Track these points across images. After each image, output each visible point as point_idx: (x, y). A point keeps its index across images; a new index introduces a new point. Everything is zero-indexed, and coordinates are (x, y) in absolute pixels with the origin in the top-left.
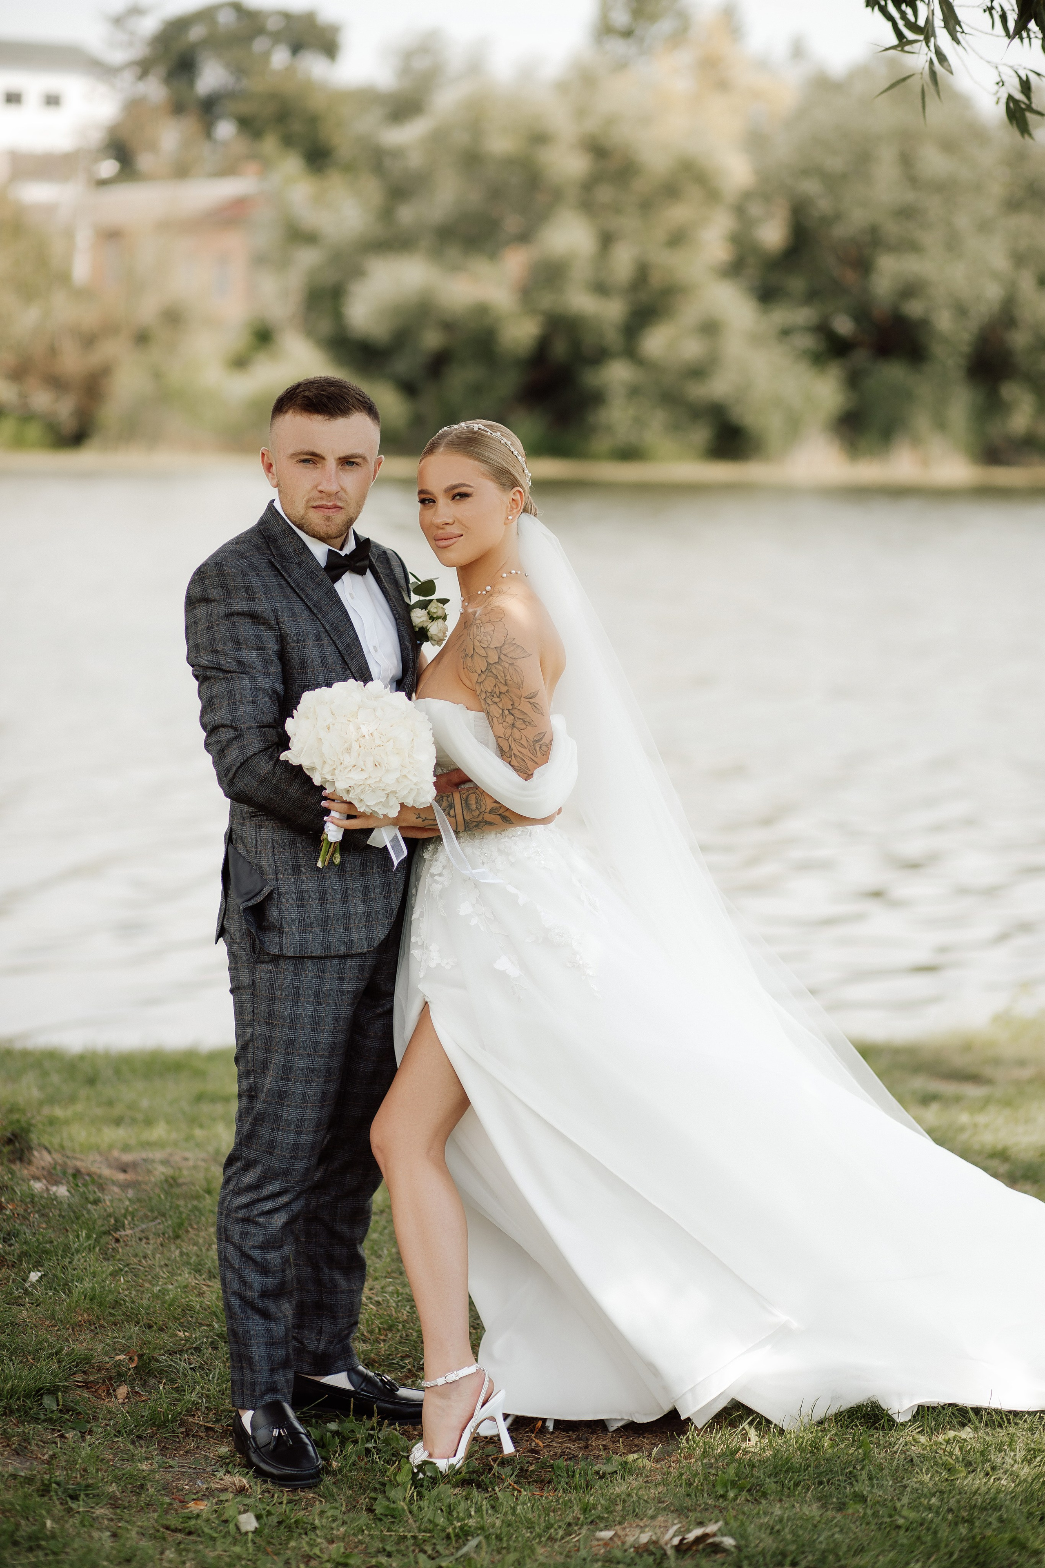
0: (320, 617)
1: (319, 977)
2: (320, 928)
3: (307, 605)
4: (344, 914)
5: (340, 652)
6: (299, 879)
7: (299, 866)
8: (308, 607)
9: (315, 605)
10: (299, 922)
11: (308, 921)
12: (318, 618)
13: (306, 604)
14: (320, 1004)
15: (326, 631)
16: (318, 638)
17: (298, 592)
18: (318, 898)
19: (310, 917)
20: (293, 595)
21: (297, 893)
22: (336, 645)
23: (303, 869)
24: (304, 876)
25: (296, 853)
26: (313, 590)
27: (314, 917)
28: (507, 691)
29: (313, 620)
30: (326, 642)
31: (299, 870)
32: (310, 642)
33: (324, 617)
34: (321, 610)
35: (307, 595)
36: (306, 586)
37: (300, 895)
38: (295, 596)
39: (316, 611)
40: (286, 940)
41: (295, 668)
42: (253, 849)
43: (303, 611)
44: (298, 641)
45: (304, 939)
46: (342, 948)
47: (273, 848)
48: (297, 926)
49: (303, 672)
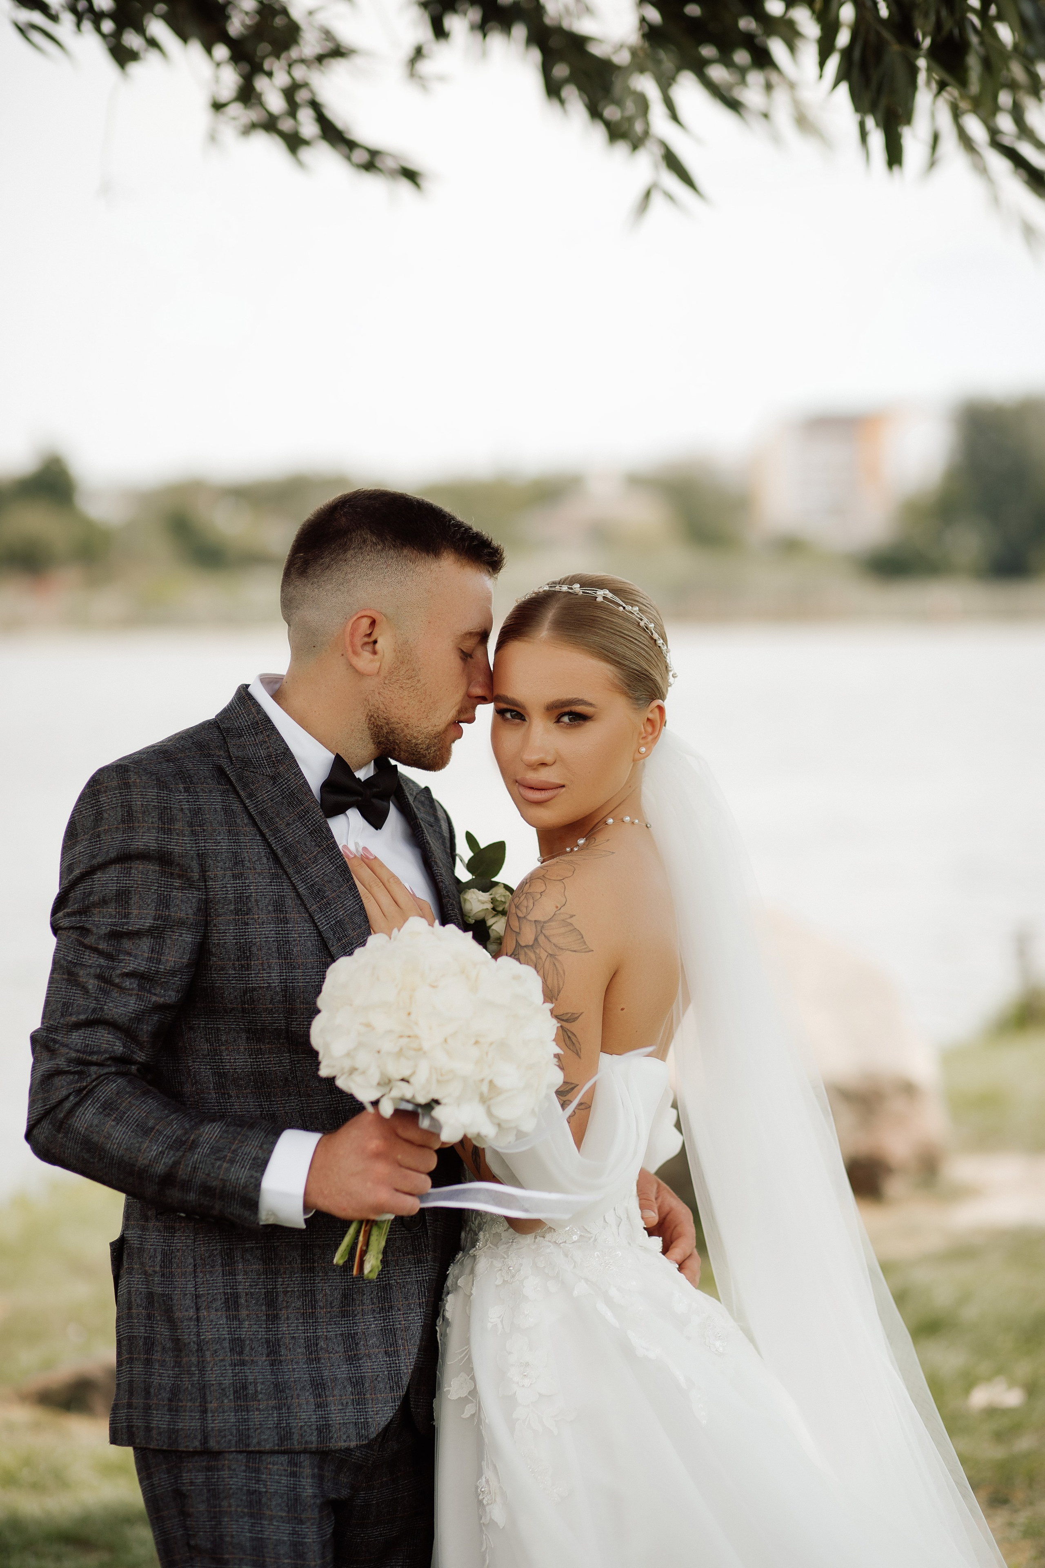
0: (290, 871)
2: (272, 1403)
3: (272, 849)
4: (312, 1381)
5: (320, 933)
6: (236, 1318)
7: (236, 1296)
8: (273, 852)
9: (285, 850)
10: (235, 1392)
11: (251, 1390)
12: (286, 873)
13: (269, 845)
15: (299, 895)
16: (279, 906)
17: (259, 823)
18: (265, 1352)
19: (256, 1384)
20: (250, 829)
21: (232, 1341)
22: (314, 922)
23: (243, 1301)
24: (244, 1313)
25: (233, 1273)
26: (288, 824)
27: (262, 1383)
29: (275, 876)
30: (295, 915)
31: (236, 1302)
32: (262, 914)
33: (297, 873)
34: (294, 860)
35: (275, 831)
36: (278, 816)
37: (237, 1345)
38: (254, 831)
39: (285, 861)
40: (215, 1423)
41: (229, 959)
42: (158, 1269)
43: (260, 859)
44: (237, 912)
45: (246, 1420)
46: (314, 1439)
47: (195, 1266)
48: (232, 1397)
49: (243, 966)
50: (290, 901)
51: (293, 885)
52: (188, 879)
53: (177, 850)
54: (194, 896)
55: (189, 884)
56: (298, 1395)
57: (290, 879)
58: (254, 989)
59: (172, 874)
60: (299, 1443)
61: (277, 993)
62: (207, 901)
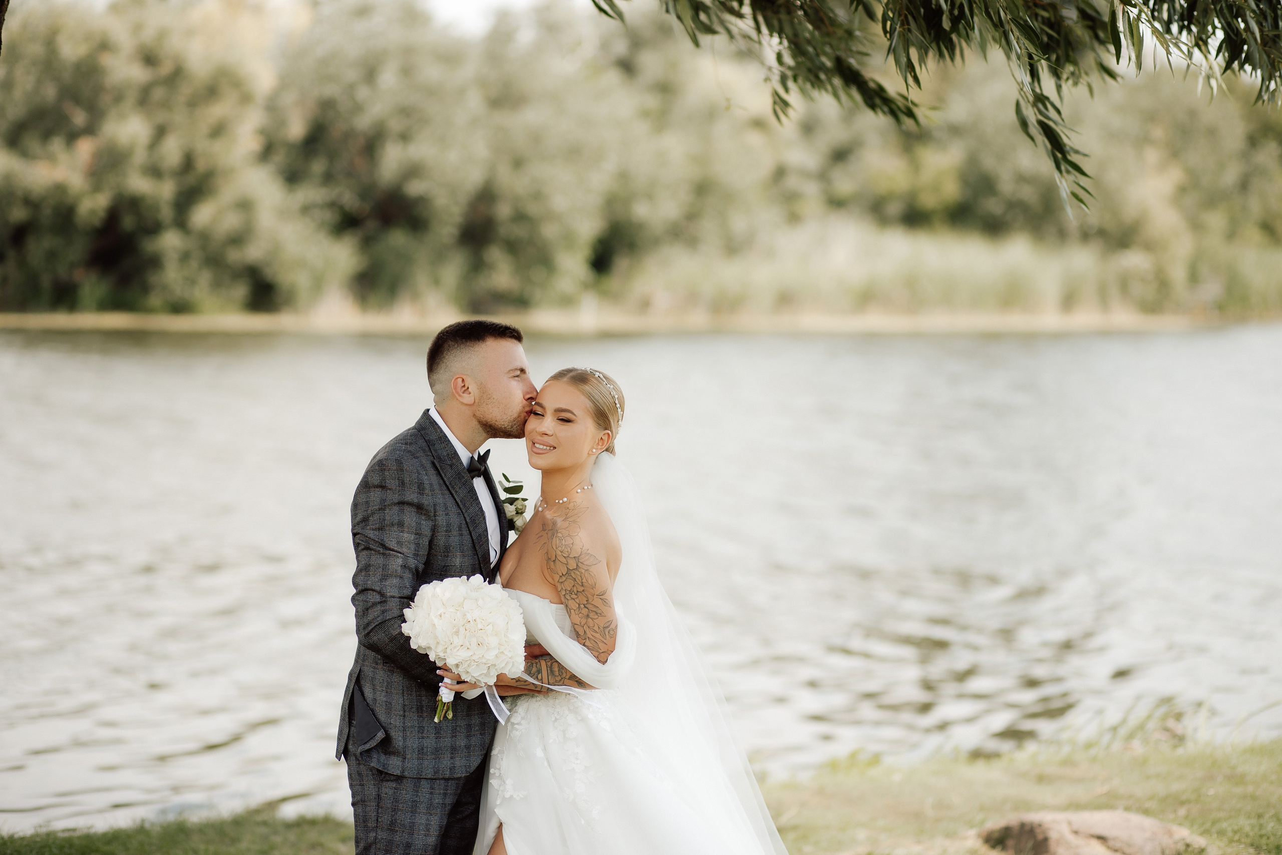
0: (464, 511)
1: (431, 793)
2: (433, 757)
3: (456, 501)
5: (473, 541)
6: (421, 716)
7: (422, 706)
8: (457, 503)
9: (461, 503)
10: (419, 751)
11: (425, 750)
12: (462, 512)
14: (431, 815)
15: (467, 523)
16: (460, 529)
17: (451, 489)
18: (434, 733)
20: (447, 492)
21: (419, 727)
22: (471, 536)
23: (424, 709)
24: (425, 714)
25: (420, 696)
26: (460, 488)
27: (430, 748)
28: (583, 591)
29: (458, 513)
30: (465, 532)
31: (422, 709)
32: (455, 532)
33: (466, 511)
34: (464, 505)
35: (457, 493)
36: (455, 485)
38: (449, 493)
39: (461, 506)
40: (408, 765)
41: (440, 552)
42: (384, 689)
43: (453, 506)
44: (446, 531)
45: (421, 764)
46: (448, 773)
47: (403, 690)
48: (417, 753)
49: (445, 556)
50: (464, 526)
51: (465, 518)
52: (429, 516)
53: (426, 503)
54: (430, 523)
55: (428, 517)
56: (444, 753)
57: (463, 515)
58: (448, 566)
59: (422, 513)
60: (442, 775)
61: (458, 568)
62: (435, 526)
